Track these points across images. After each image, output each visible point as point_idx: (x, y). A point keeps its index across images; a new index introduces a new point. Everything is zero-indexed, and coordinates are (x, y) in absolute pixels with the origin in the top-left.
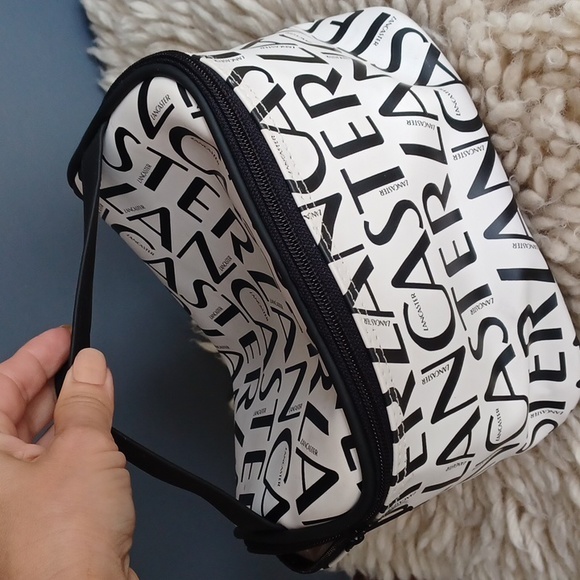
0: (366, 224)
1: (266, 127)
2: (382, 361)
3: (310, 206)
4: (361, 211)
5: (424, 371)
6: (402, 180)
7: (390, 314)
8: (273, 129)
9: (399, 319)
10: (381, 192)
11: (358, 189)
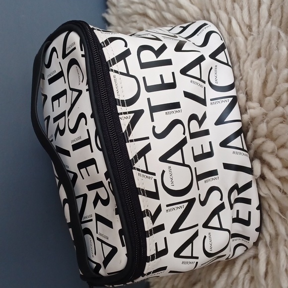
0: (154, 127)
1: (112, 70)
2: (144, 195)
3: (125, 113)
4: (153, 120)
5: (168, 206)
6: (179, 109)
7: (154, 174)
8: (116, 72)
9: (158, 177)
10: (166, 113)
11: (153, 109)
